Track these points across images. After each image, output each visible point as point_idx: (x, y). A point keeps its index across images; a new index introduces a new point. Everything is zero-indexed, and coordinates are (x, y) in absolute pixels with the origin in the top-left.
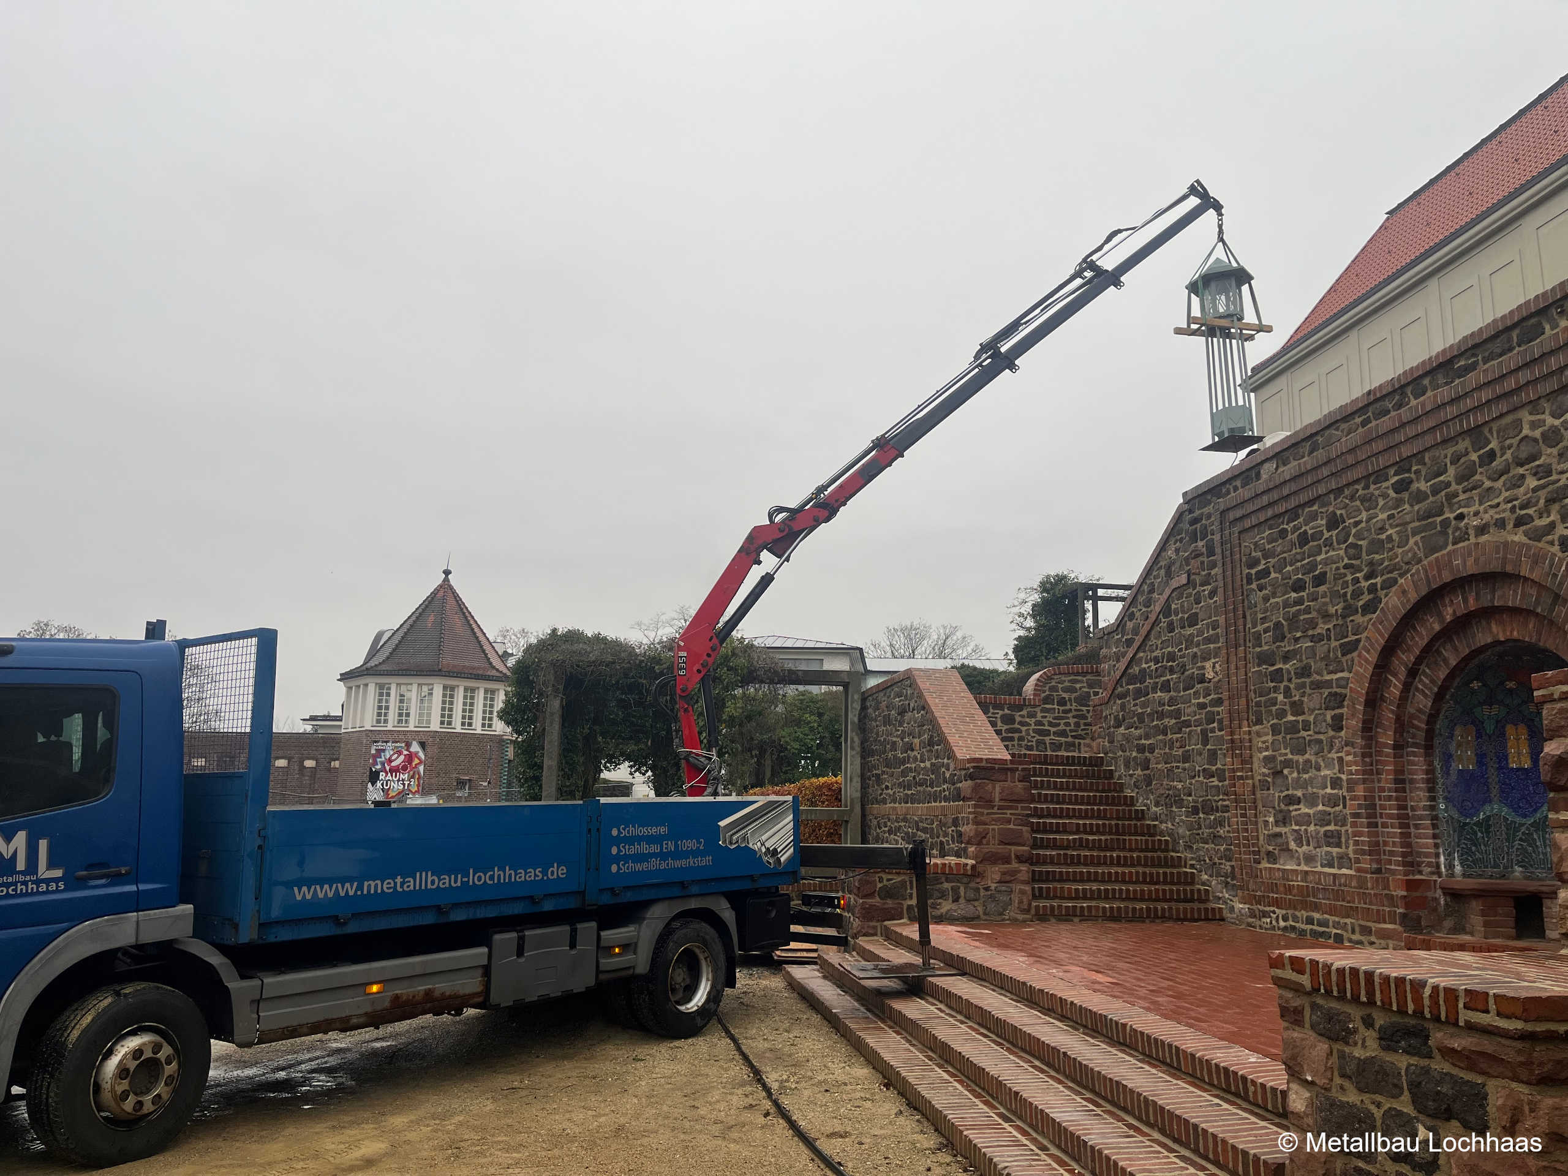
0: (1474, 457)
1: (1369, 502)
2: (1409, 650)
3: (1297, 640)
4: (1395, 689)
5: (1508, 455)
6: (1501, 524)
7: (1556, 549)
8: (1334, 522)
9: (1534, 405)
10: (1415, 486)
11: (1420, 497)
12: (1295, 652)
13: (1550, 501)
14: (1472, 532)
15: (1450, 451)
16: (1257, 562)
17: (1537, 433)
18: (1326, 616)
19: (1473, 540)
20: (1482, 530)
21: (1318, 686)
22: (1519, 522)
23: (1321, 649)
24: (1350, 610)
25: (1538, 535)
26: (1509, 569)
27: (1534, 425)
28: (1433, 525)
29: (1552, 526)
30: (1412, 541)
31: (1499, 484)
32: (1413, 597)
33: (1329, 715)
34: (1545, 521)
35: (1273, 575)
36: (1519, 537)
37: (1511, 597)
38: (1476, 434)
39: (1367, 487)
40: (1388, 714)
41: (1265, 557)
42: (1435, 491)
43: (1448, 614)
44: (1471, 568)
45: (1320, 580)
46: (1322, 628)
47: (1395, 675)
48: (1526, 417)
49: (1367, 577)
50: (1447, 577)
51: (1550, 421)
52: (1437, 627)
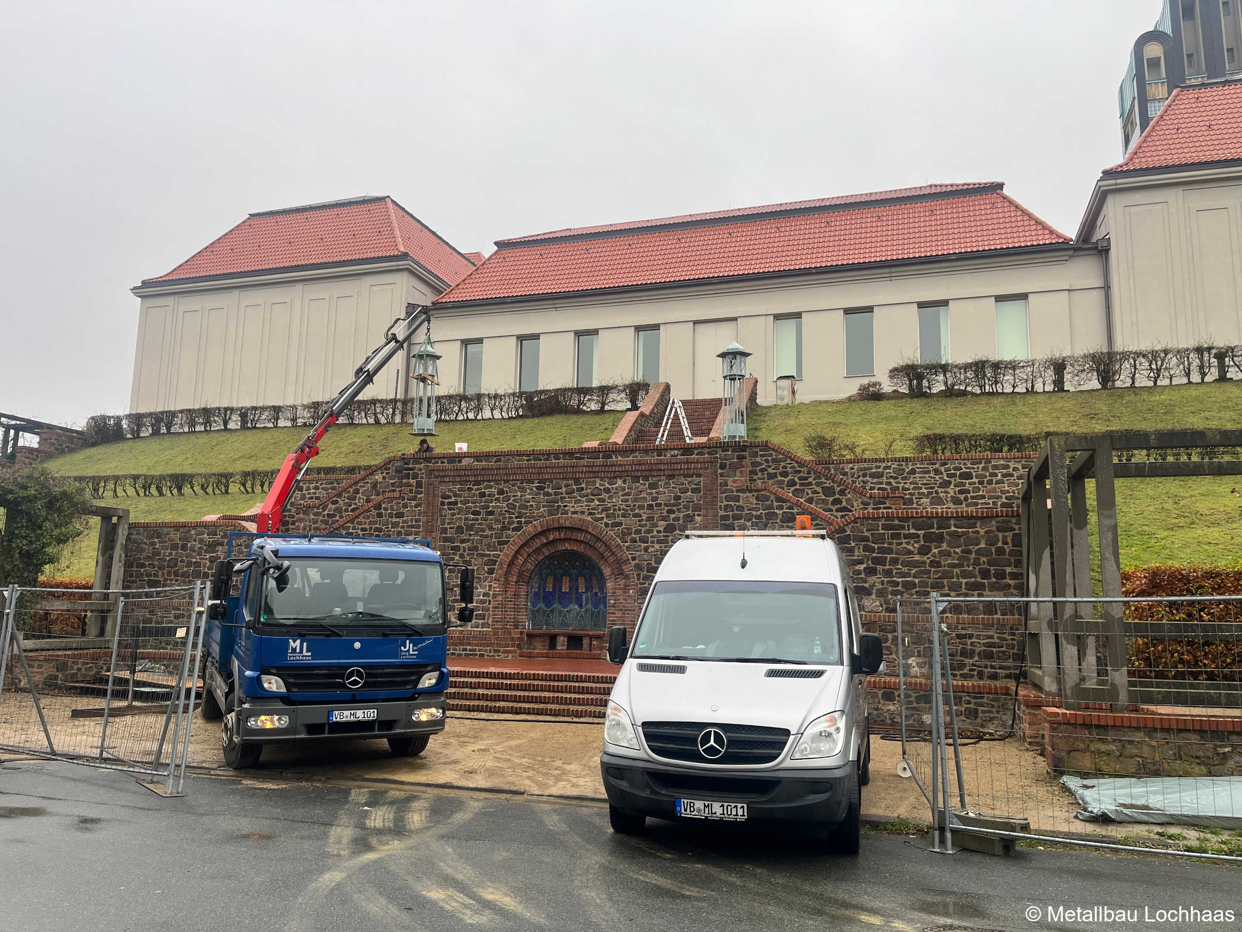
0: (575, 487)
1: (523, 490)
2: (530, 547)
3: (470, 535)
4: (521, 560)
5: (589, 491)
6: (583, 513)
7: (603, 526)
8: (501, 492)
9: (602, 479)
10: (546, 490)
11: (548, 494)
12: (468, 540)
13: (603, 510)
14: (570, 513)
15: (565, 482)
16: (450, 497)
17: (602, 488)
18: (491, 528)
19: (570, 515)
20: (573, 513)
21: (483, 555)
22: (590, 514)
23: (485, 541)
24: (505, 528)
25: (597, 520)
26: (584, 528)
27: (601, 485)
28: (554, 506)
29: (603, 518)
30: (542, 510)
31: (584, 499)
32: (540, 529)
33: (486, 568)
34: (599, 516)
35: (459, 505)
36: (589, 518)
37: (581, 536)
38: (577, 481)
39: (522, 483)
40: (515, 570)
41: (455, 496)
42: (556, 494)
43: (551, 537)
44: (568, 524)
45: (491, 513)
46: (488, 532)
47: (522, 556)
48: (598, 481)
49: (516, 518)
50: (556, 525)
51: (607, 485)
52: (545, 541)
